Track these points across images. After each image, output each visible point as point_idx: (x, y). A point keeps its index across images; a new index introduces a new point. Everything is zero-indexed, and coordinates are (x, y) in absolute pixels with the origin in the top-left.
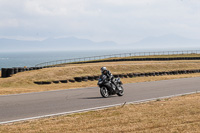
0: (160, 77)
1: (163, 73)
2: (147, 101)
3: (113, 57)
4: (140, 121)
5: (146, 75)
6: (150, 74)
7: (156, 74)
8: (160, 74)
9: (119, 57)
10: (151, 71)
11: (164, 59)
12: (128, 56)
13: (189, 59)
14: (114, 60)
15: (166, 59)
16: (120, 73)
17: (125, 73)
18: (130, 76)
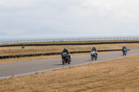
0: (38, 57)
1: (41, 54)
2: (29, 74)
3: (6, 44)
4: (23, 88)
5: (29, 56)
6: (32, 55)
7: (36, 55)
8: (39, 55)
9: (10, 43)
10: (32, 53)
11: (41, 45)
12: (16, 43)
13: (59, 45)
14: (6, 46)
15: (43, 45)
16: (10, 55)
17: (14, 55)
18: (18, 57)
